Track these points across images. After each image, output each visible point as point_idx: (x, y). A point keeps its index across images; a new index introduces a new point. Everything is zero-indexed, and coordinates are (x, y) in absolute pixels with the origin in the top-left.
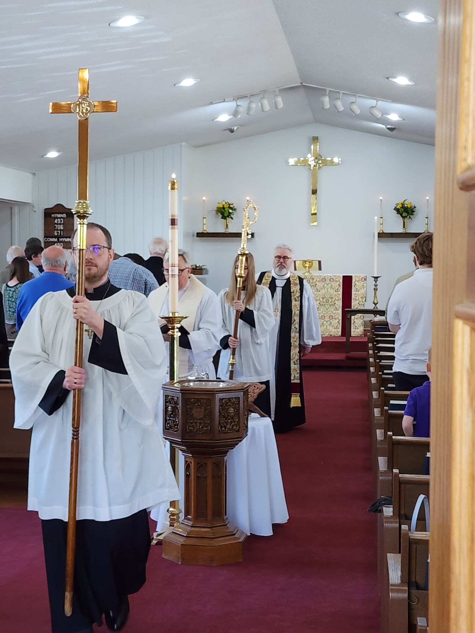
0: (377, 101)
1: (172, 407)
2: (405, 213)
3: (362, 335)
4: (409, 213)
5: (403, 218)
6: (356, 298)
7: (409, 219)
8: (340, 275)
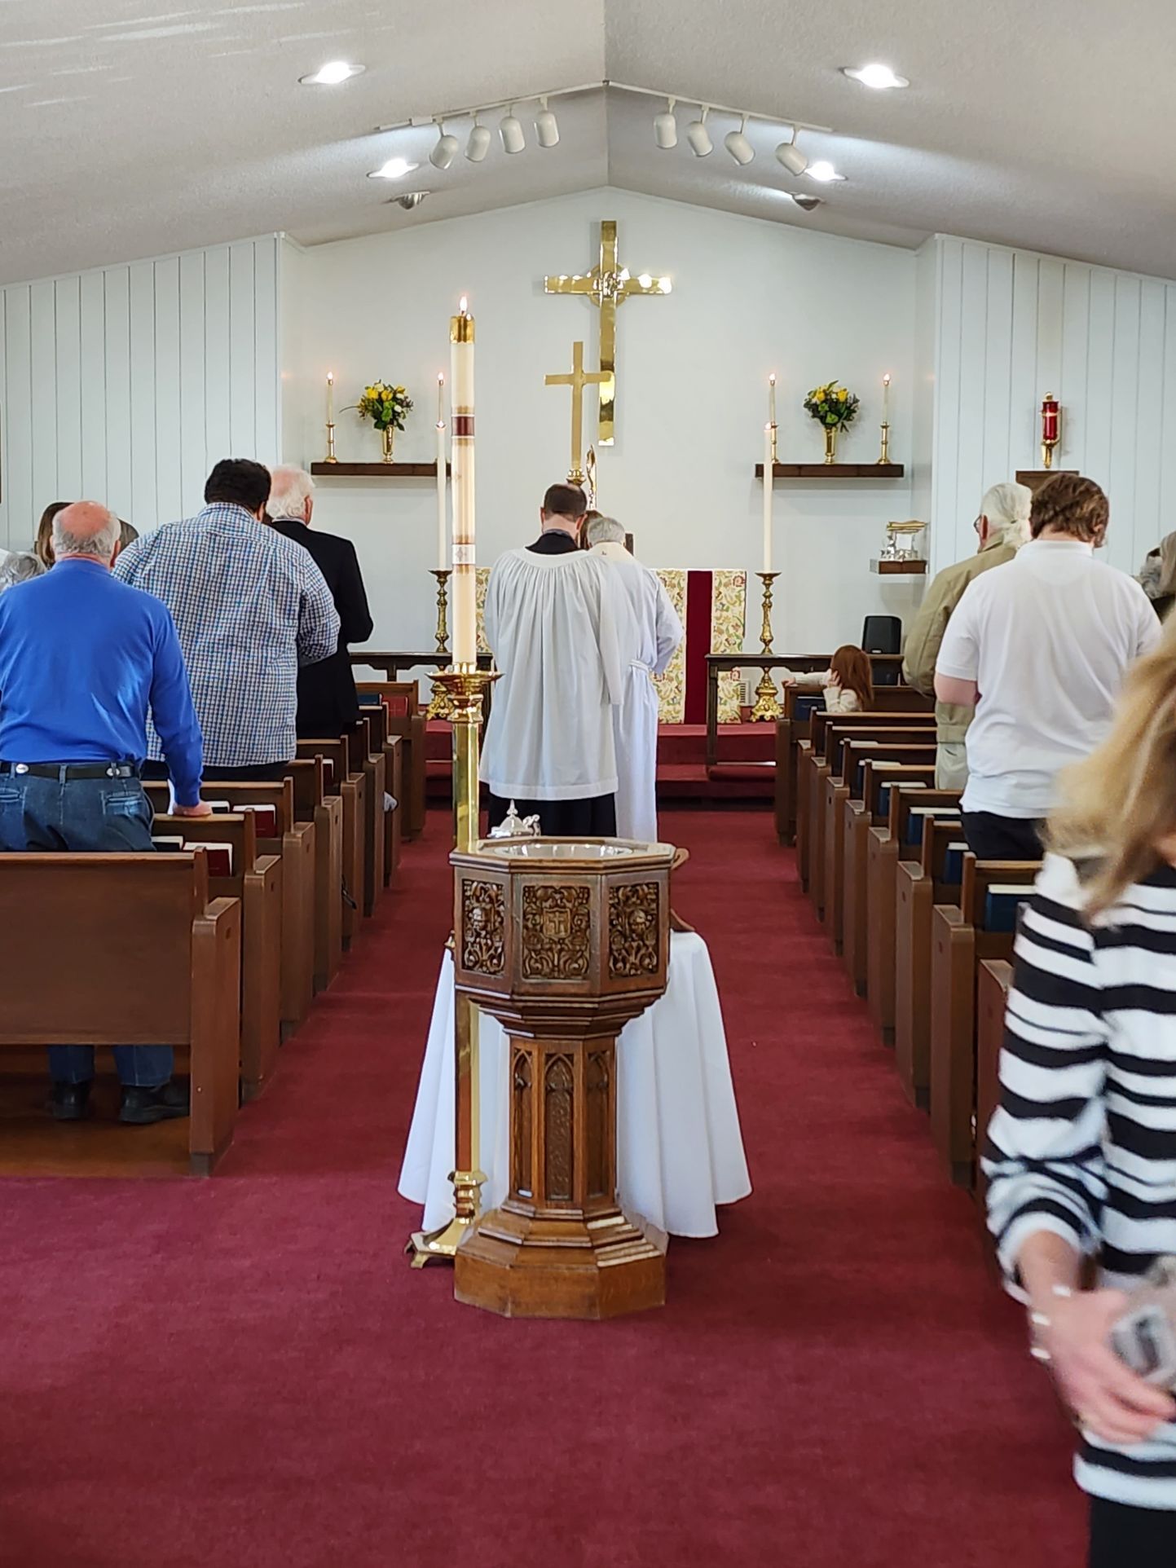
0: (795, 130)
1: (483, 909)
2: (833, 416)
3: (735, 719)
4: (842, 414)
5: (827, 428)
6: (721, 626)
7: (841, 431)
8: (681, 570)
